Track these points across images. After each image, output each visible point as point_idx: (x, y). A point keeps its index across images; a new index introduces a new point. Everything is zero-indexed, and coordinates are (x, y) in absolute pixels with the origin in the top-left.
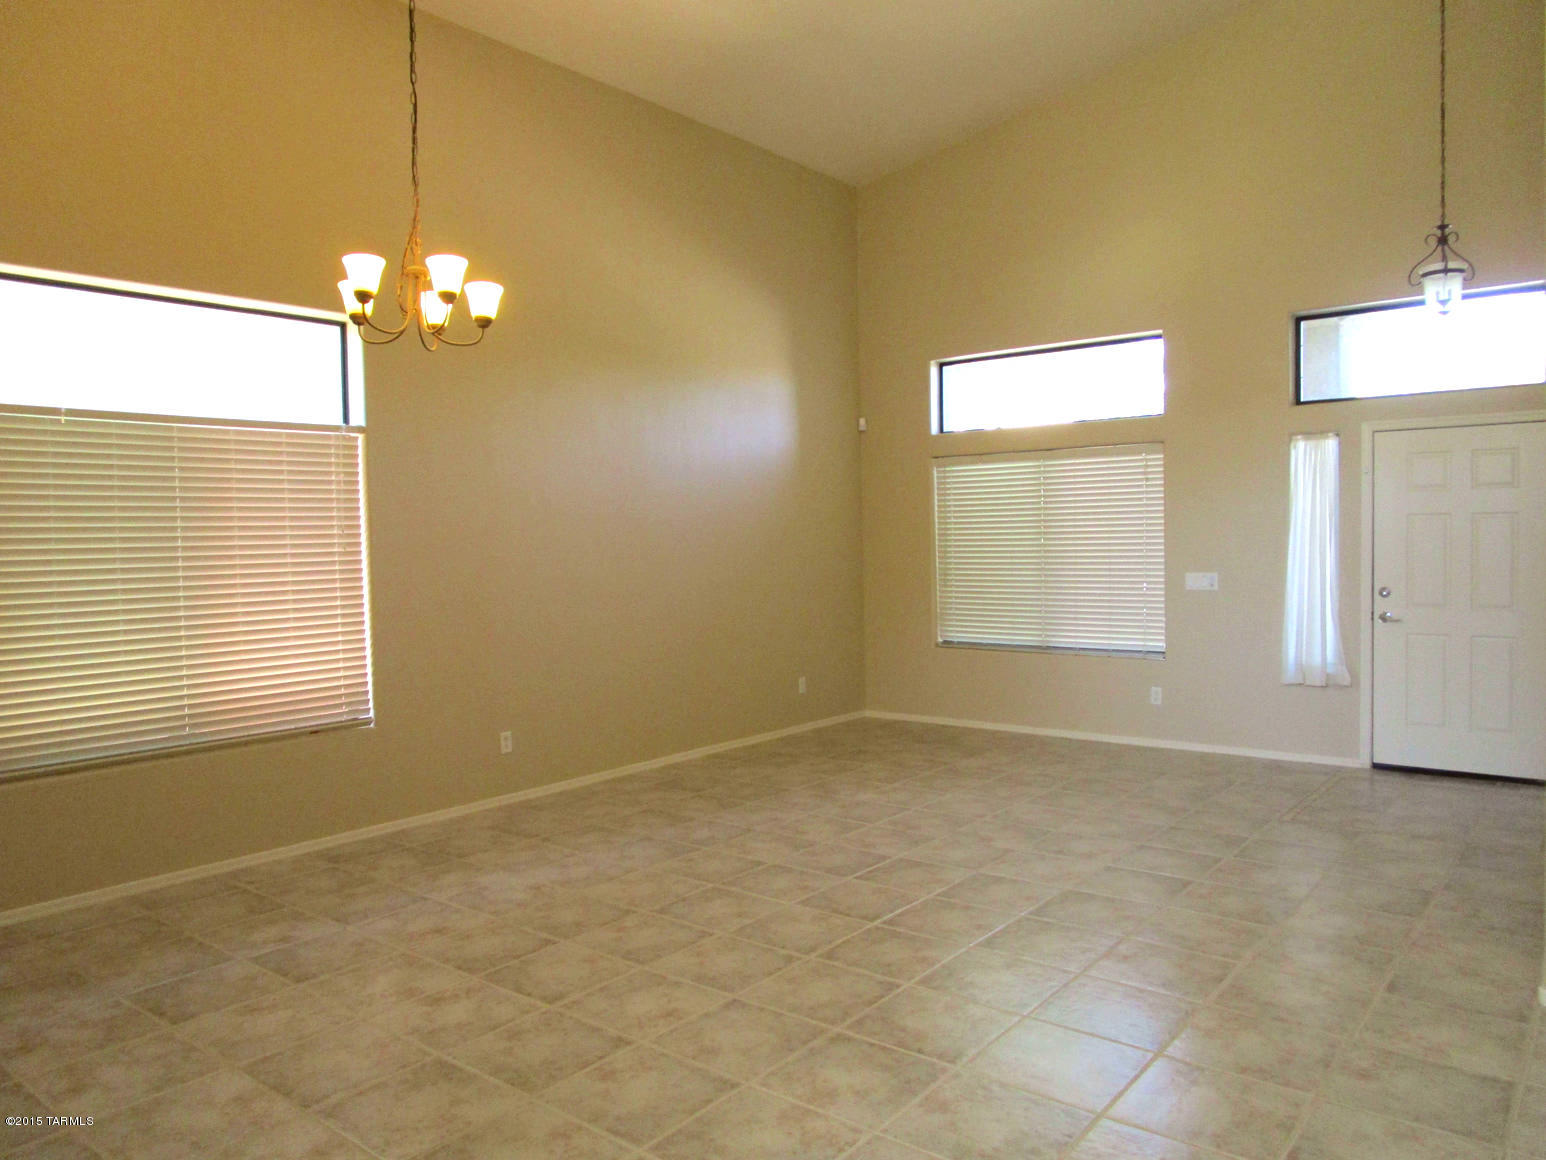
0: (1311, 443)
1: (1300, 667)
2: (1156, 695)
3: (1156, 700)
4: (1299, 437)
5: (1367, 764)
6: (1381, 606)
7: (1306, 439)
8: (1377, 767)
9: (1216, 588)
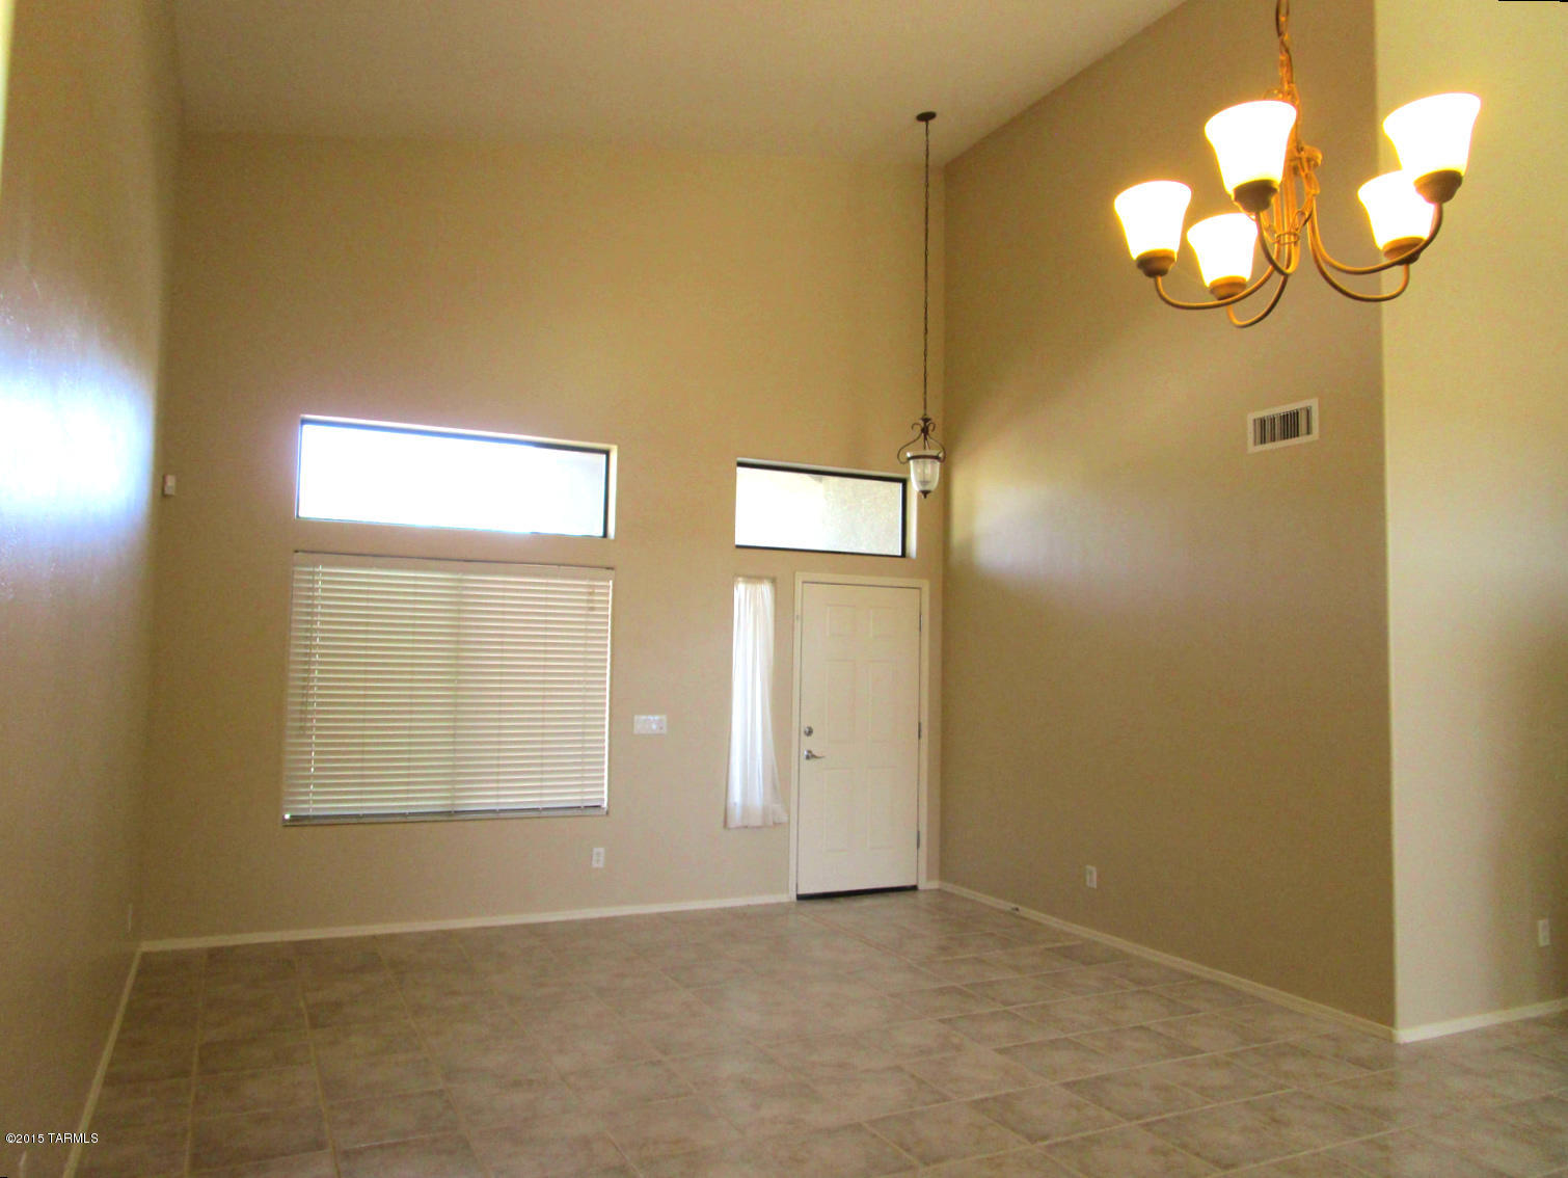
0: (750, 587)
1: (745, 808)
2: (599, 857)
3: (598, 861)
4: (740, 579)
5: (794, 898)
6: (809, 743)
7: (747, 582)
8: (801, 898)
9: (664, 731)
